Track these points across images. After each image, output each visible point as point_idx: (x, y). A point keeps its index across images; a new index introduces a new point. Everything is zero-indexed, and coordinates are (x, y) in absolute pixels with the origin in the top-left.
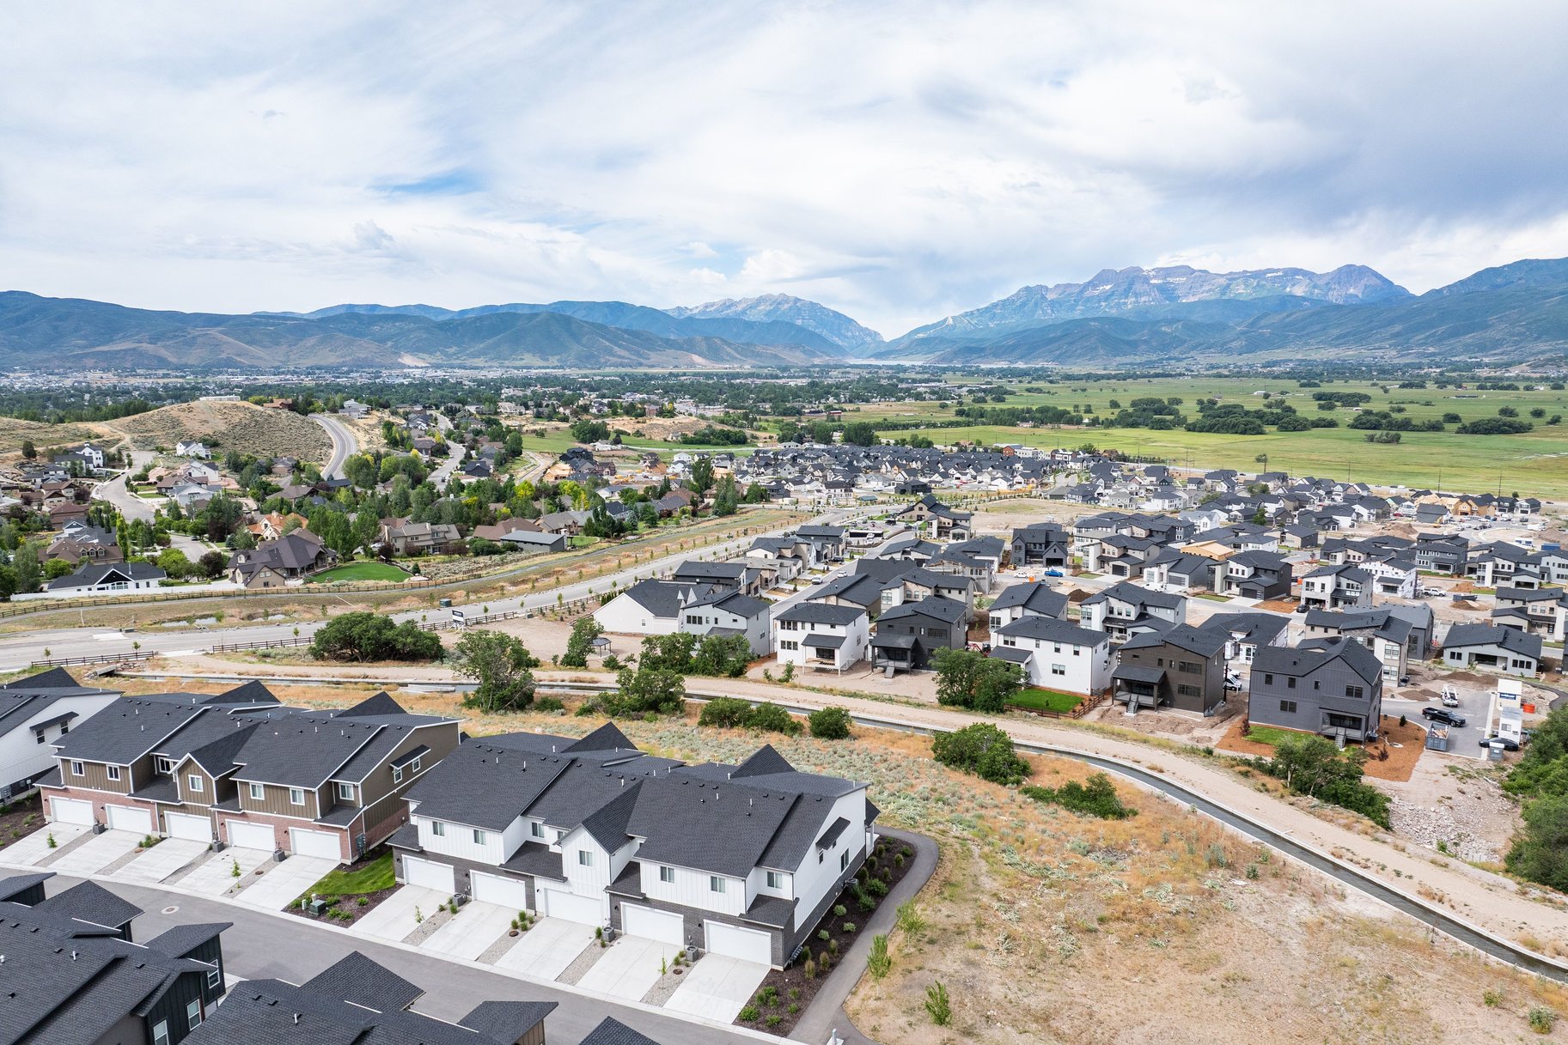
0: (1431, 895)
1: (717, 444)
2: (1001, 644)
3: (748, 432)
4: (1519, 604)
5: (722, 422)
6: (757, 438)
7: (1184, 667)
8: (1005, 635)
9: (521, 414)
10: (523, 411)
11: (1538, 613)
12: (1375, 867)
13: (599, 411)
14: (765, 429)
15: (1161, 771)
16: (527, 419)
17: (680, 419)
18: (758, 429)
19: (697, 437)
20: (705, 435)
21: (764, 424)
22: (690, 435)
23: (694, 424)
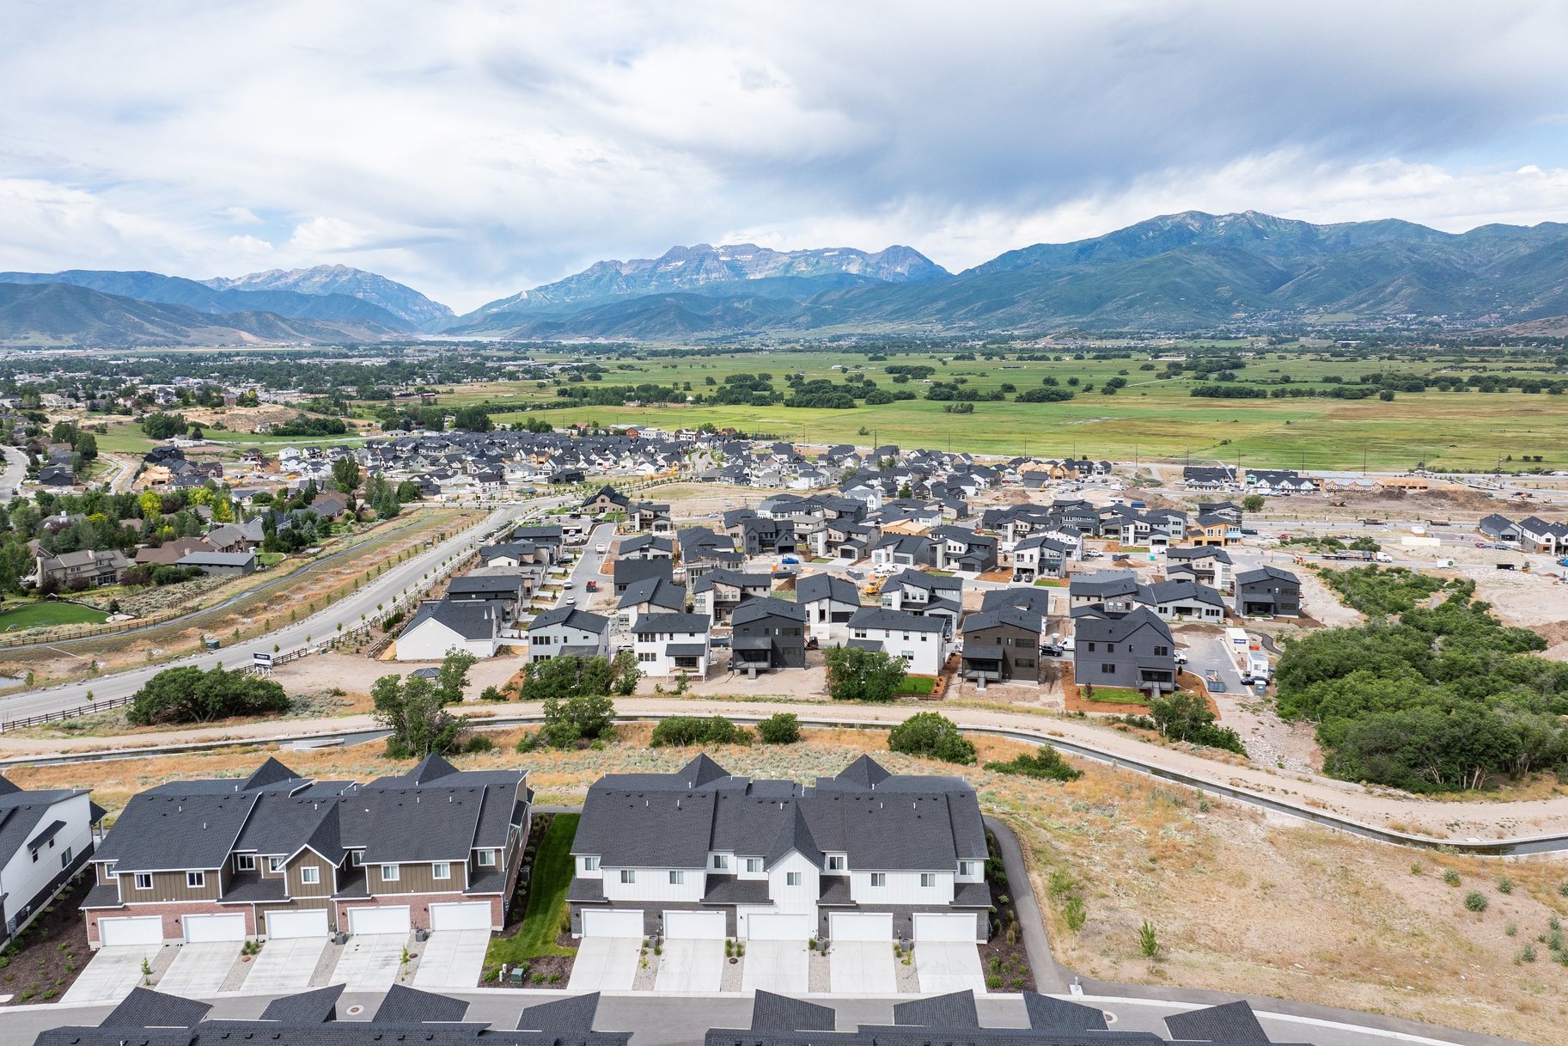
0: (1314, 804)
1: (314, 435)
2: (853, 637)
3: (345, 420)
4: (1184, 561)
5: (312, 410)
6: (354, 426)
7: (1019, 643)
8: (856, 628)
9: (71, 407)
10: (73, 403)
11: (1201, 568)
12: (1266, 790)
13: (167, 401)
14: (360, 416)
15: (1062, 736)
16: (79, 413)
17: (265, 407)
18: (353, 416)
19: (290, 428)
20: (298, 425)
21: (359, 411)
22: (282, 426)
23: (281, 412)
